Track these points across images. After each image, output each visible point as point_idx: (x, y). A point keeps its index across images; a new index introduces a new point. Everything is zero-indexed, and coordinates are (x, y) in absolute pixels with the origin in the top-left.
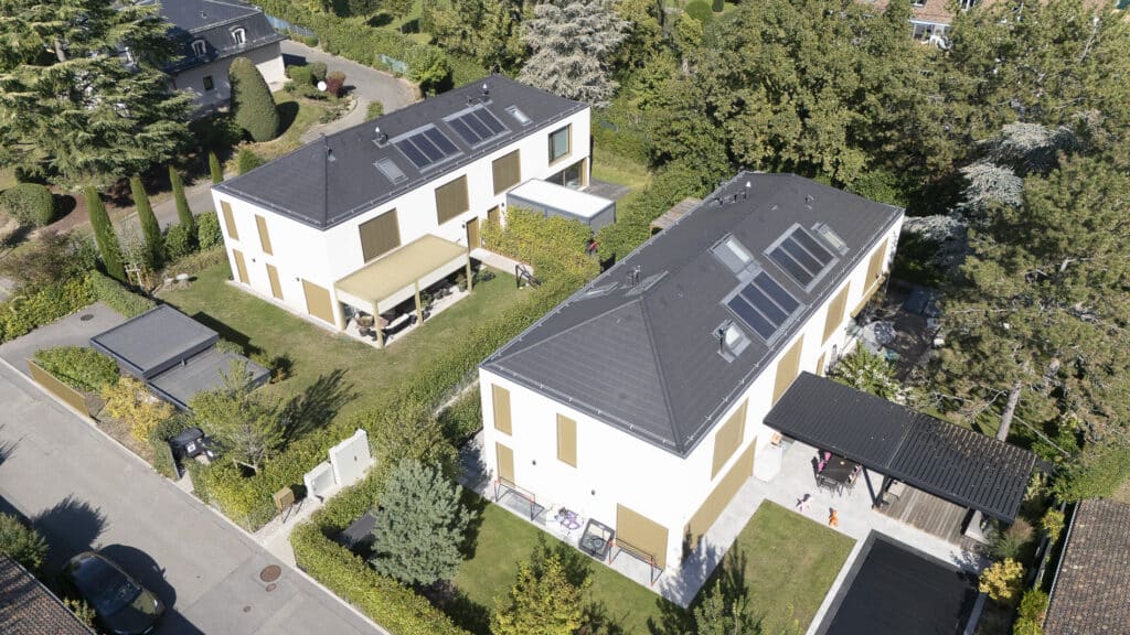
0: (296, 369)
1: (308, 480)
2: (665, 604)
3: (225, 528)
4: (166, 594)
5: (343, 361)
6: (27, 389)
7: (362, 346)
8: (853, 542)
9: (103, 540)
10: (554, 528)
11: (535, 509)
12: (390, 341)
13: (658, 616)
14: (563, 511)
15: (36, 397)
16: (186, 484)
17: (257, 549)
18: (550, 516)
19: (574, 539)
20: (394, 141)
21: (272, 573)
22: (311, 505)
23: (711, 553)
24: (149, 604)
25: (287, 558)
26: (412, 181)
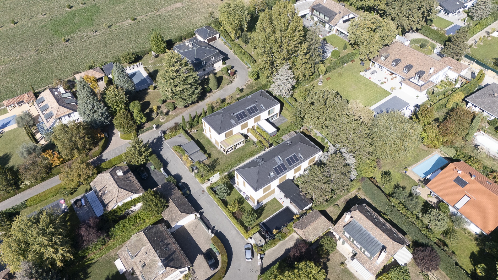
0: (212, 156)
1: (210, 179)
2: (253, 209)
3: (198, 183)
4: (190, 191)
5: (220, 156)
6: (171, 151)
7: (223, 153)
8: (284, 207)
9: (182, 181)
10: (242, 194)
11: (241, 191)
12: (228, 153)
13: (251, 210)
14: (244, 192)
15: (173, 153)
16: (193, 174)
17: (202, 187)
18: (242, 192)
19: (244, 197)
20: (235, 114)
21: (203, 191)
22: (210, 182)
23: (262, 203)
24: (188, 192)
25: (206, 190)
26: (237, 124)
